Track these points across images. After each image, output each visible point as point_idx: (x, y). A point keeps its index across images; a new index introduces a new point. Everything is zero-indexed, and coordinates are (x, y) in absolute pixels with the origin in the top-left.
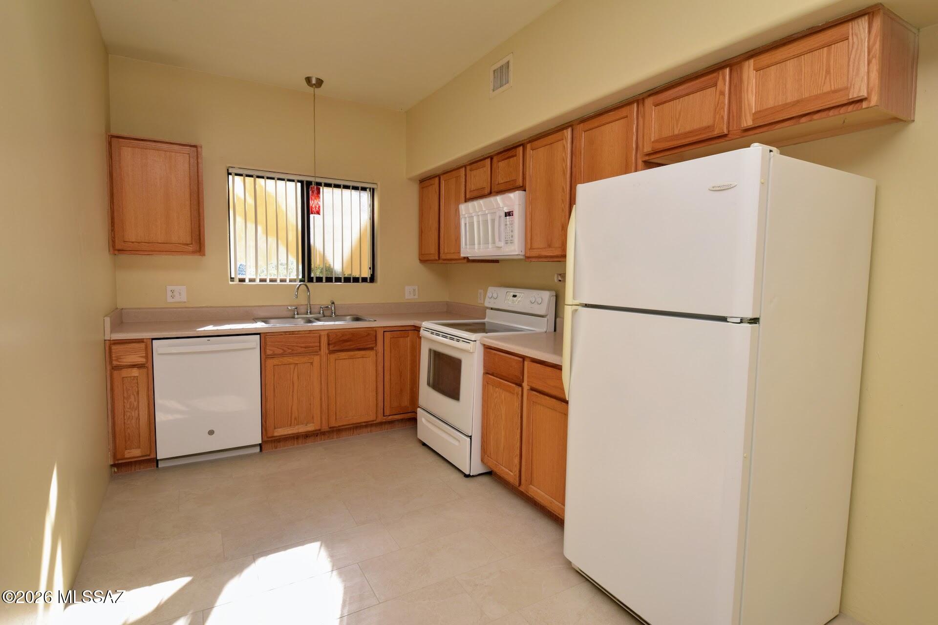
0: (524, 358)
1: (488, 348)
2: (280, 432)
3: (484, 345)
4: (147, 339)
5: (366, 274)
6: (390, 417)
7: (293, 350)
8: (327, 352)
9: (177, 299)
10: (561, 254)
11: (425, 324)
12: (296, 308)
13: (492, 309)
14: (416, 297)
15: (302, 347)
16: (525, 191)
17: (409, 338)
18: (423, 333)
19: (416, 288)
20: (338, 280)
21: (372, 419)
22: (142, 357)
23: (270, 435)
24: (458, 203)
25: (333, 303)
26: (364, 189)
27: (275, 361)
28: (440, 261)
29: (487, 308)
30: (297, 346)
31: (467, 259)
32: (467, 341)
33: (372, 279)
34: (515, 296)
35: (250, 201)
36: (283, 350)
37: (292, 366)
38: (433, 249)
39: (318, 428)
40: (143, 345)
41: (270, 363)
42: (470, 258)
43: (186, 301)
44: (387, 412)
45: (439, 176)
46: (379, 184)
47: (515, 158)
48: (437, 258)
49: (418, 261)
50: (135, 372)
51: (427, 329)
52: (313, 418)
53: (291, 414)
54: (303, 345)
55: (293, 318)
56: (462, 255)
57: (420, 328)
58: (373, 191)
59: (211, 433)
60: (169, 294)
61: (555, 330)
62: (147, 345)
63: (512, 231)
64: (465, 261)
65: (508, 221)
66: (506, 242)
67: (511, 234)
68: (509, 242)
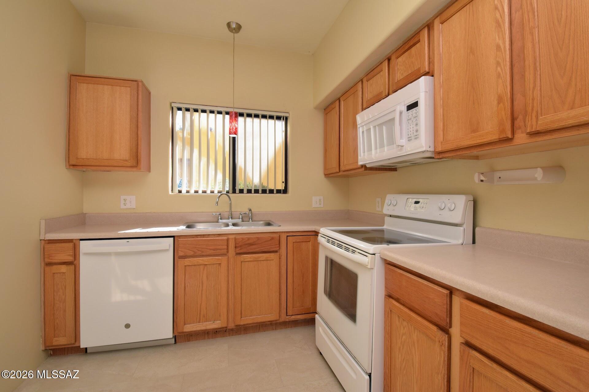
0: (451, 291)
1: (389, 265)
2: (188, 328)
3: (385, 260)
4: (76, 239)
5: (281, 187)
6: (293, 317)
7: (203, 252)
8: (234, 253)
9: (128, 206)
11: (323, 230)
12: (220, 214)
13: (390, 216)
14: (322, 206)
15: (211, 250)
16: (433, 76)
17: (310, 242)
18: (319, 238)
19: (322, 198)
20: (257, 191)
21: (275, 319)
22: (69, 255)
23: (180, 330)
24: (356, 113)
25: (250, 210)
26: (279, 118)
27: (187, 261)
28: (340, 174)
29: (386, 215)
30: (207, 249)
31: (364, 167)
32: (364, 253)
33: (285, 191)
34: (417, 202)
36: (193, 251)
37: (202, 267)
38: (335, 164)
39: (225, 325)
40: (71, 245)
41: (182, 263)
42: (368, 166)
43: (135, 207)
44: (290, 313)
45: (339, 99)
46: (290, 113)
47: (418, 46)
48: (338, 170)
49: (323, 176)
50: (63, 268)
51: (324, 236)
52: (220, 316)
53: (200, 311)
54: (211, 248)
55: (218, 222)
56: (360, 163)
57: (317, 233)
58: (286, 119)
59: (127, 326)
60: (123, 202)
61: (474, 242)
62: (74, 244)
63: (417, 125)
64: (363, 169)
65: (412, 114)
66: (409, 139)
67: (415, 128)
68: (413, 138)
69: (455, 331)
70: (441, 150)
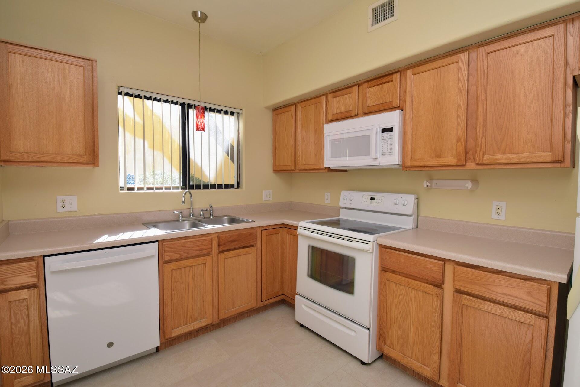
0: (444, 260)
1: (382, 247)
2: (177, 332)
3: (380, 245)
4: (38, 257)
6: (266, 302)
7: (189, 254)
8: (217, 252)
9: (68, 208)
10: (456, 163)
11: (302, 224)
12: (181, 212)
13: (345, 208)
14: (271, 199)
15: (196, 250)
16: (402, 110)
17: (279, 234)
18: (299, 231)
19: (271, 191)
20: (213, 187)
21: (253, 306)
22: (32, 277)
23: (168, 337)
25: (210, 206)
26: (232, 114)
27: (173, 265)
28: (295, 171)
29: (341, 207)
30: (193, 250)
31: (329, 169)
32: (365, 242)
33: (239, 186)
34: (373, 199)
35: (139, 119)
36: (180, 254)
37: (188, 269)
39: (210, 322)
40: (33, 263)
41: (168, 267)
42: (332, 168)
43: (77, 210)
44: (264, 299)
45: (295, 104)
46: (244, 110)
47: (390, 84)
48: (293, 168)
49: (272, 171)
50: (24, 294)
51: (303, 228)
52: (206, 313)
53: (187, 313)
54: (197, 248)
55: (178, 221)
56: (326, 166)
57: (297, 227)
58: (239, 114)
59: (110, 345)
60: (60, 204)
61: (417, 227)
62: (38, 262)
63: (391, 145)
64: (327, 170)
65: (387, 136)
66: (383, 154)
67: (389, 147)
68: (387, 154)
70: (410, 165)
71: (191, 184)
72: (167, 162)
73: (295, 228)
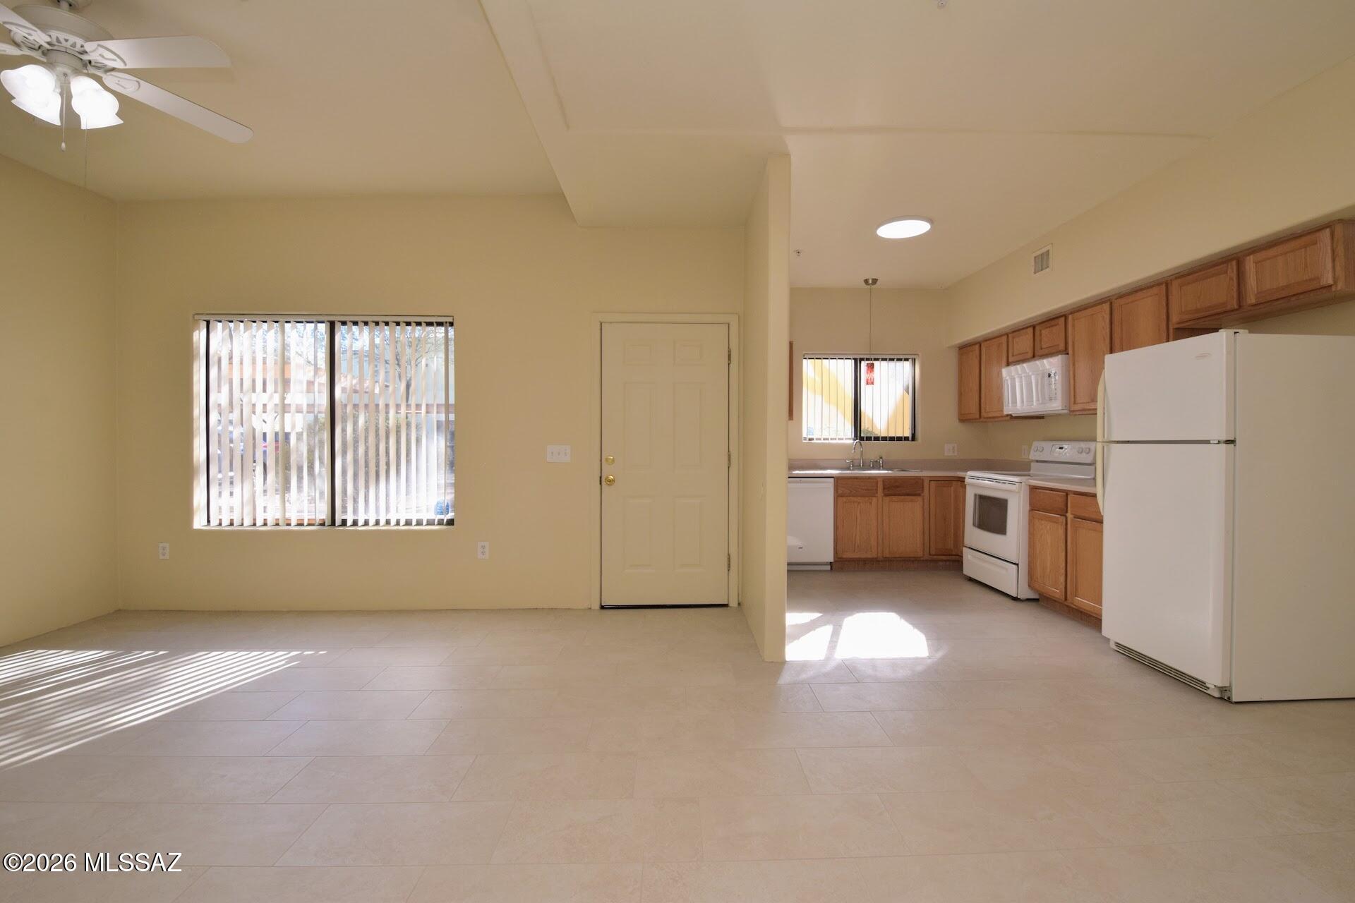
0: (1067, 493)
1: (1033, 489)
2: (847, 556)
3: (1030, 486)
5: (908, 433)
6: (935, 557)
7: (857, 491)
8: (882, 495)
11: (970, 473)
12: (852, 462)
13: (1037, 461)
14: (956, 454)
15: (863, 490)
16: (1068, 354)
17: (952, 487)
18: (967, 480)
19: (956, 445)
20: (884, 439)
21: (919, 556)
23: (839, 556)
24: (1001, 367)
25: (881, 458)
26: (907, 360)
27: (844, 499)
28: (982, 420)
29: (1033, 461)
30: (860, 489)
31: (1010, 416)
32: (1011, 483)
33: (914, 438)
34: (1061, 448)
35: (818, 379)
36: (850, 491)
37: (856, 505)
38: (974, 409)
39: (875, 557)
41: (840, 499)
42: (1014, 415)
44: (933, 550)
45: (980, 344)
46: (919, 354)
47: (1057, 326)
48: (978, 416)
49: (957, 421)
51: (972, 478)
52: (871, 547)
53: (855, 543)
54: (864, 488)
56: (1005, 413)
57: (964, 478)
58: (914, 361)
59: (800, 548)
63: (1055, 390)
64: (1009, 418)
67: (1054, 392)
68: (1052, 399)
69: (1069, 515)
70: (1073, 409)
71: (862, 435)
72: (840, 417)
73: (962, 480)
